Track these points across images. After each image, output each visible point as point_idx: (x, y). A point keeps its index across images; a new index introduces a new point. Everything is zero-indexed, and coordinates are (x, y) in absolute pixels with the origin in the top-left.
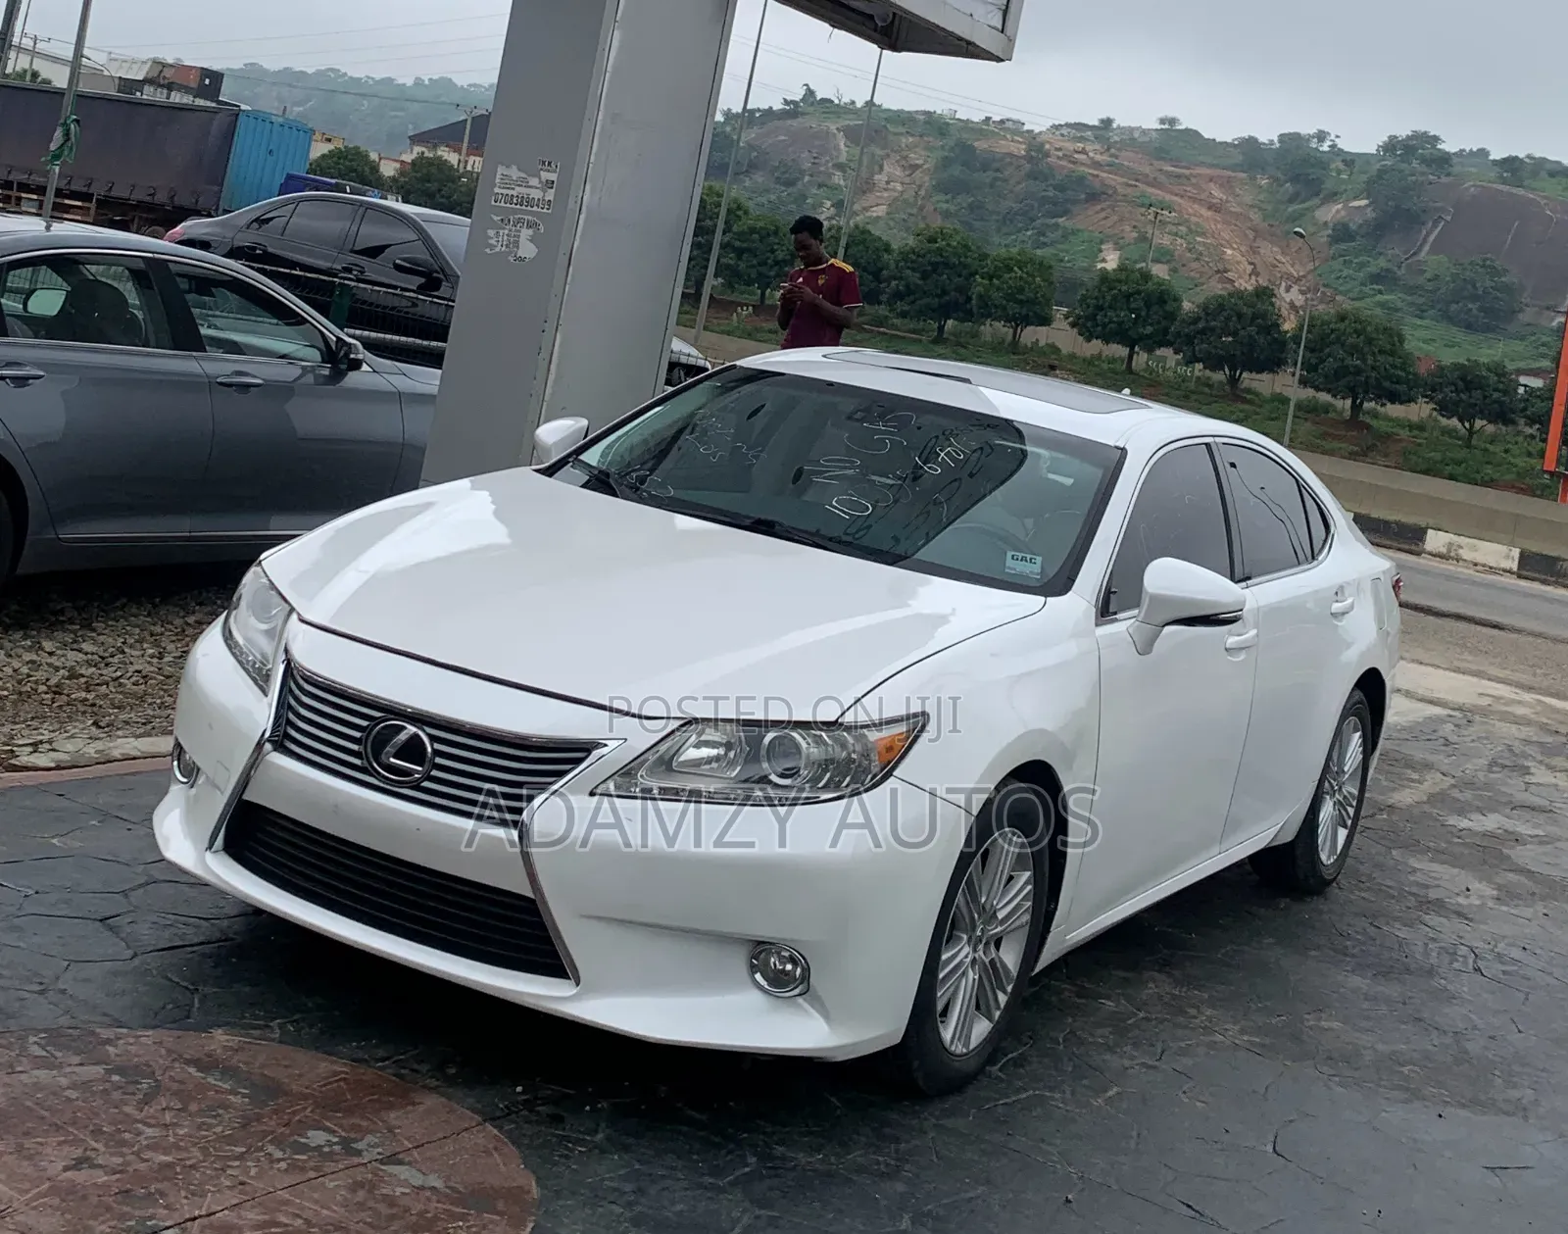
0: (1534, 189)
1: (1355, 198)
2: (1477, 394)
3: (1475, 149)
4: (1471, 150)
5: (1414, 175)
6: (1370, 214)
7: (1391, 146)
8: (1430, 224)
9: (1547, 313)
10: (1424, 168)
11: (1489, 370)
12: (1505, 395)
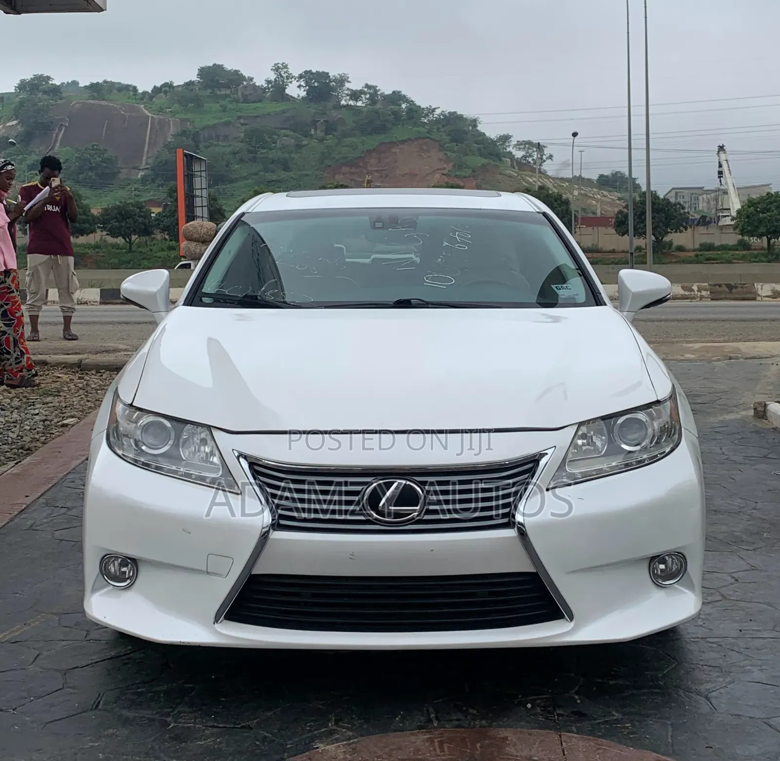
0: (112, 100)
1: (9, 120)
2: (129, 221)
3: (70, 82)
4: (68, 83)
5: (41, 102)
6: (20, 129)
7: (22, 86)
8: (57, 129)
9: (133, 171)
10: (46, 97)
11: (133, 206)
12: (145, 219)
